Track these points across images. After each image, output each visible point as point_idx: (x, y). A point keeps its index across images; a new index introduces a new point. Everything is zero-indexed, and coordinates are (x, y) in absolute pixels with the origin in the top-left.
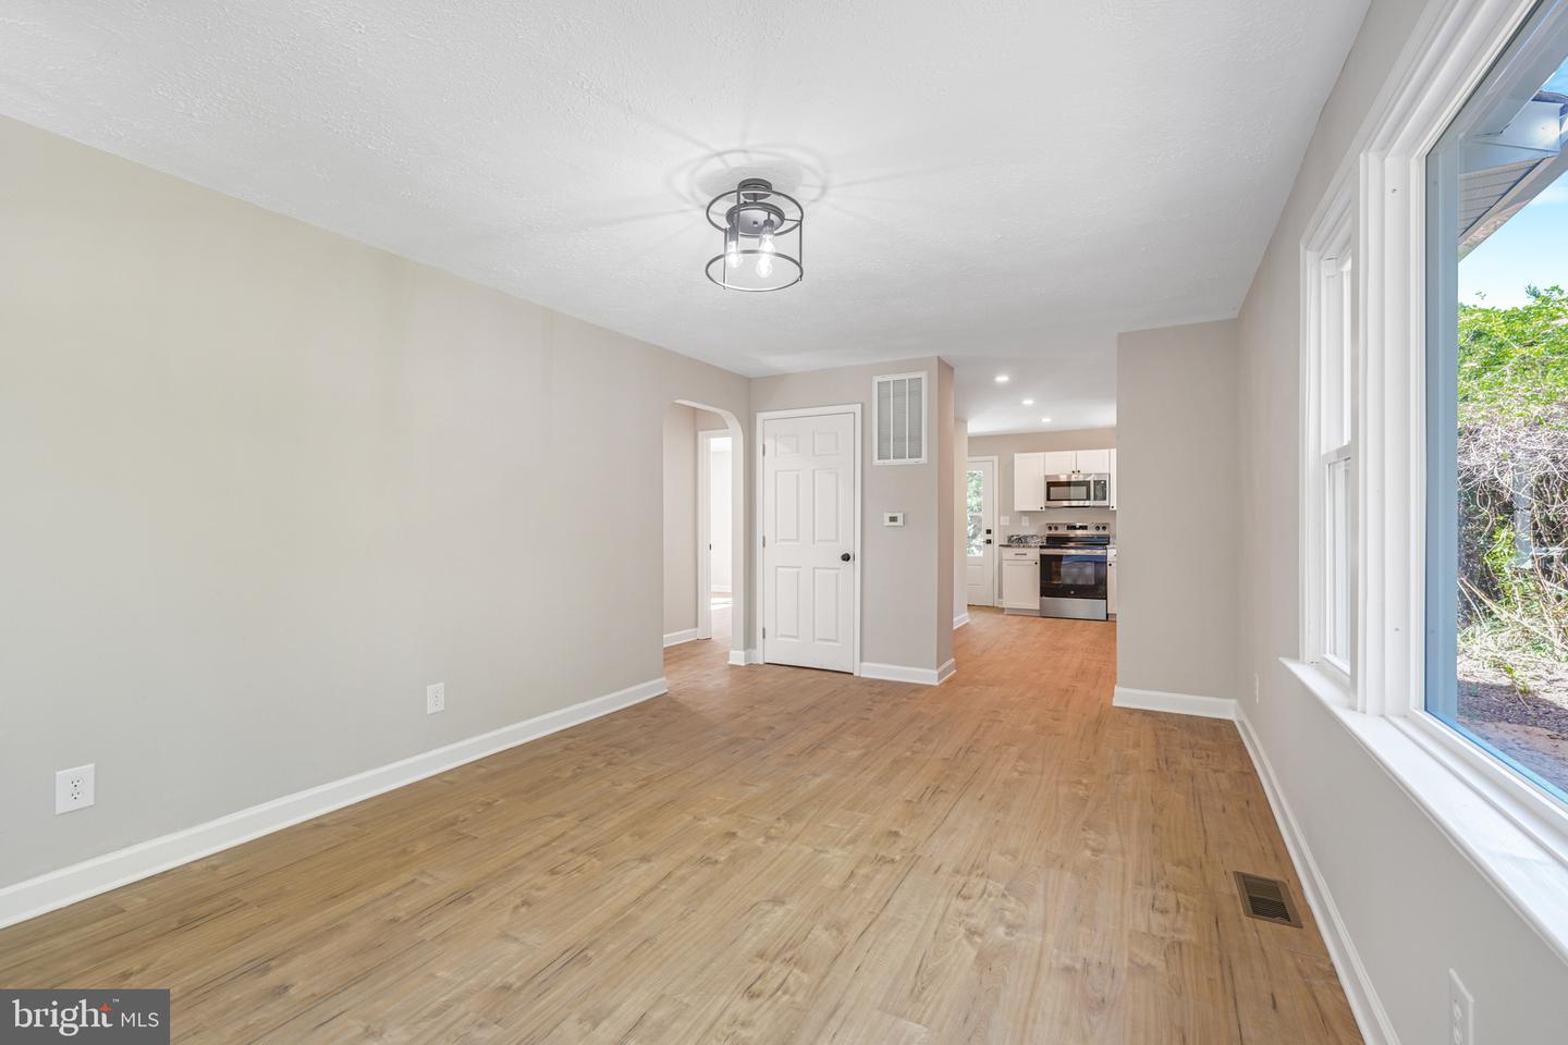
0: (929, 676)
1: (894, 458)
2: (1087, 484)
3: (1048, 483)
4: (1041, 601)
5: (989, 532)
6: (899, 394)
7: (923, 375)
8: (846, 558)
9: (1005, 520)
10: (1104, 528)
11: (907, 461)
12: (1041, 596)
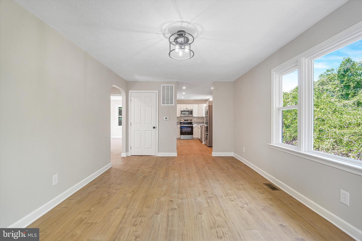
0: (175, 154)
1: (166, 104)
2: (189, 111)
6: (168, 89)
7: (173, 85)
8: (154, 128)
11: (170, 105)
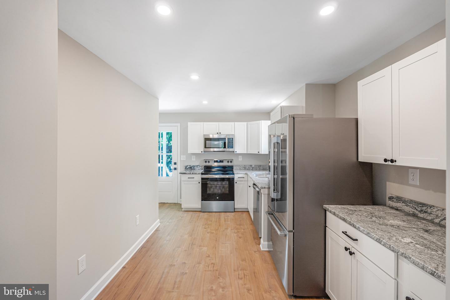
3: (205, 139)
4: (201, 203)
5: (175, 164)
9: (184, 158)
10: (231, 162)
12: (202, 201)
